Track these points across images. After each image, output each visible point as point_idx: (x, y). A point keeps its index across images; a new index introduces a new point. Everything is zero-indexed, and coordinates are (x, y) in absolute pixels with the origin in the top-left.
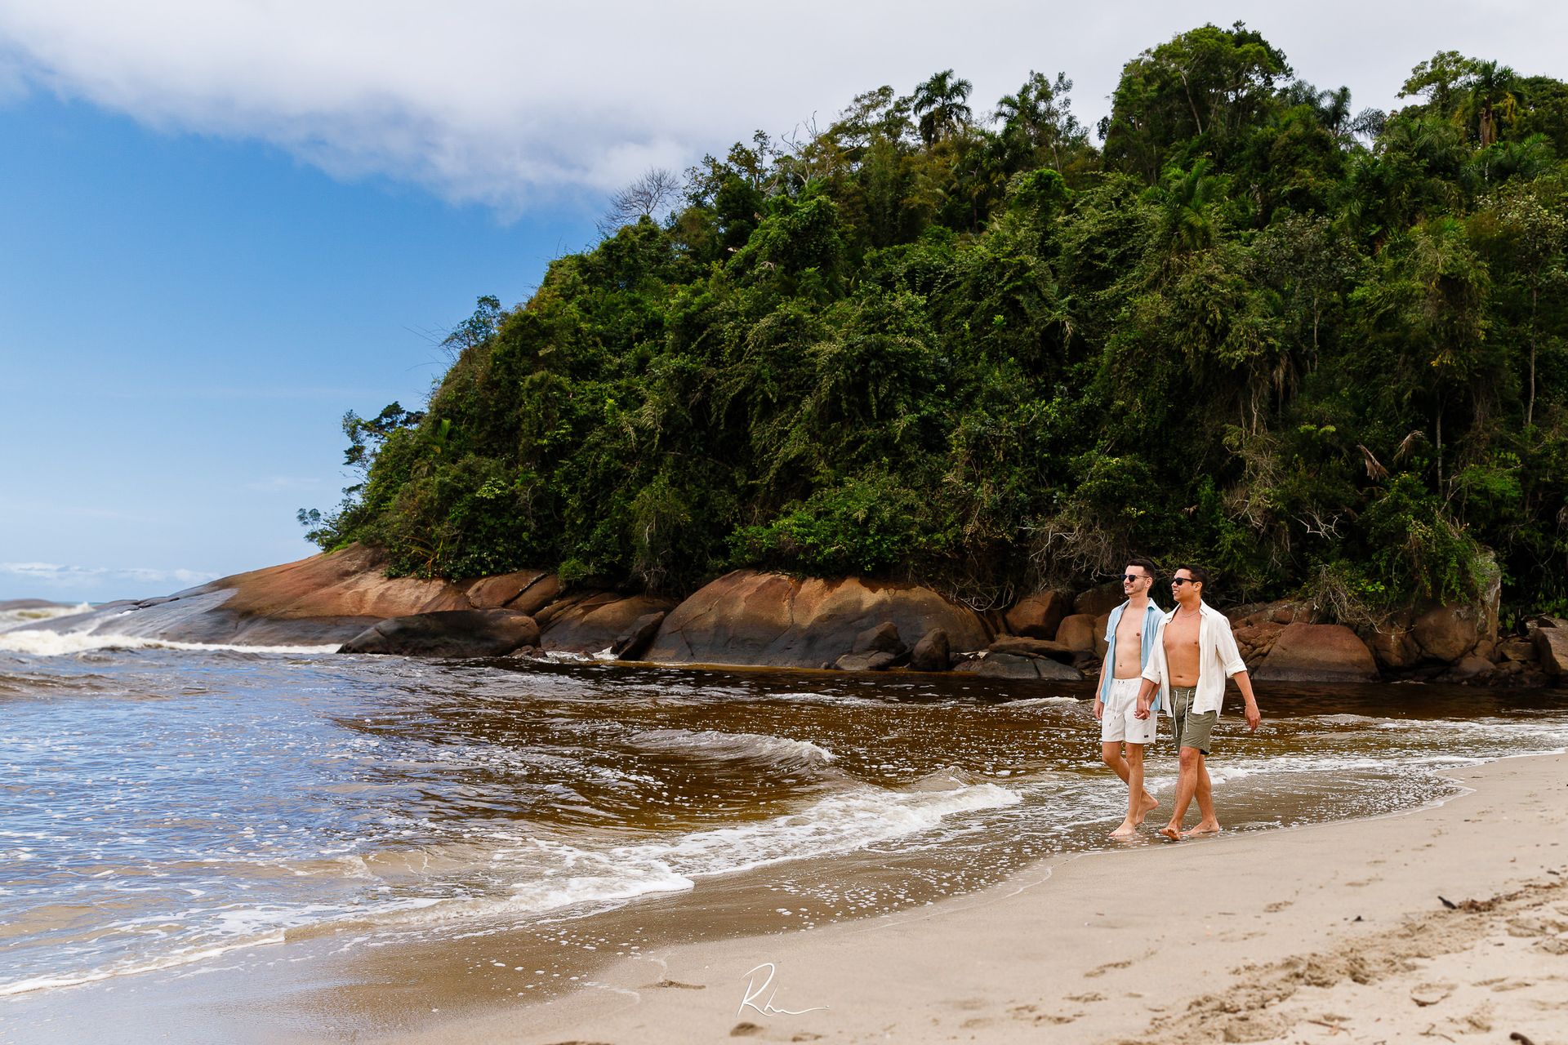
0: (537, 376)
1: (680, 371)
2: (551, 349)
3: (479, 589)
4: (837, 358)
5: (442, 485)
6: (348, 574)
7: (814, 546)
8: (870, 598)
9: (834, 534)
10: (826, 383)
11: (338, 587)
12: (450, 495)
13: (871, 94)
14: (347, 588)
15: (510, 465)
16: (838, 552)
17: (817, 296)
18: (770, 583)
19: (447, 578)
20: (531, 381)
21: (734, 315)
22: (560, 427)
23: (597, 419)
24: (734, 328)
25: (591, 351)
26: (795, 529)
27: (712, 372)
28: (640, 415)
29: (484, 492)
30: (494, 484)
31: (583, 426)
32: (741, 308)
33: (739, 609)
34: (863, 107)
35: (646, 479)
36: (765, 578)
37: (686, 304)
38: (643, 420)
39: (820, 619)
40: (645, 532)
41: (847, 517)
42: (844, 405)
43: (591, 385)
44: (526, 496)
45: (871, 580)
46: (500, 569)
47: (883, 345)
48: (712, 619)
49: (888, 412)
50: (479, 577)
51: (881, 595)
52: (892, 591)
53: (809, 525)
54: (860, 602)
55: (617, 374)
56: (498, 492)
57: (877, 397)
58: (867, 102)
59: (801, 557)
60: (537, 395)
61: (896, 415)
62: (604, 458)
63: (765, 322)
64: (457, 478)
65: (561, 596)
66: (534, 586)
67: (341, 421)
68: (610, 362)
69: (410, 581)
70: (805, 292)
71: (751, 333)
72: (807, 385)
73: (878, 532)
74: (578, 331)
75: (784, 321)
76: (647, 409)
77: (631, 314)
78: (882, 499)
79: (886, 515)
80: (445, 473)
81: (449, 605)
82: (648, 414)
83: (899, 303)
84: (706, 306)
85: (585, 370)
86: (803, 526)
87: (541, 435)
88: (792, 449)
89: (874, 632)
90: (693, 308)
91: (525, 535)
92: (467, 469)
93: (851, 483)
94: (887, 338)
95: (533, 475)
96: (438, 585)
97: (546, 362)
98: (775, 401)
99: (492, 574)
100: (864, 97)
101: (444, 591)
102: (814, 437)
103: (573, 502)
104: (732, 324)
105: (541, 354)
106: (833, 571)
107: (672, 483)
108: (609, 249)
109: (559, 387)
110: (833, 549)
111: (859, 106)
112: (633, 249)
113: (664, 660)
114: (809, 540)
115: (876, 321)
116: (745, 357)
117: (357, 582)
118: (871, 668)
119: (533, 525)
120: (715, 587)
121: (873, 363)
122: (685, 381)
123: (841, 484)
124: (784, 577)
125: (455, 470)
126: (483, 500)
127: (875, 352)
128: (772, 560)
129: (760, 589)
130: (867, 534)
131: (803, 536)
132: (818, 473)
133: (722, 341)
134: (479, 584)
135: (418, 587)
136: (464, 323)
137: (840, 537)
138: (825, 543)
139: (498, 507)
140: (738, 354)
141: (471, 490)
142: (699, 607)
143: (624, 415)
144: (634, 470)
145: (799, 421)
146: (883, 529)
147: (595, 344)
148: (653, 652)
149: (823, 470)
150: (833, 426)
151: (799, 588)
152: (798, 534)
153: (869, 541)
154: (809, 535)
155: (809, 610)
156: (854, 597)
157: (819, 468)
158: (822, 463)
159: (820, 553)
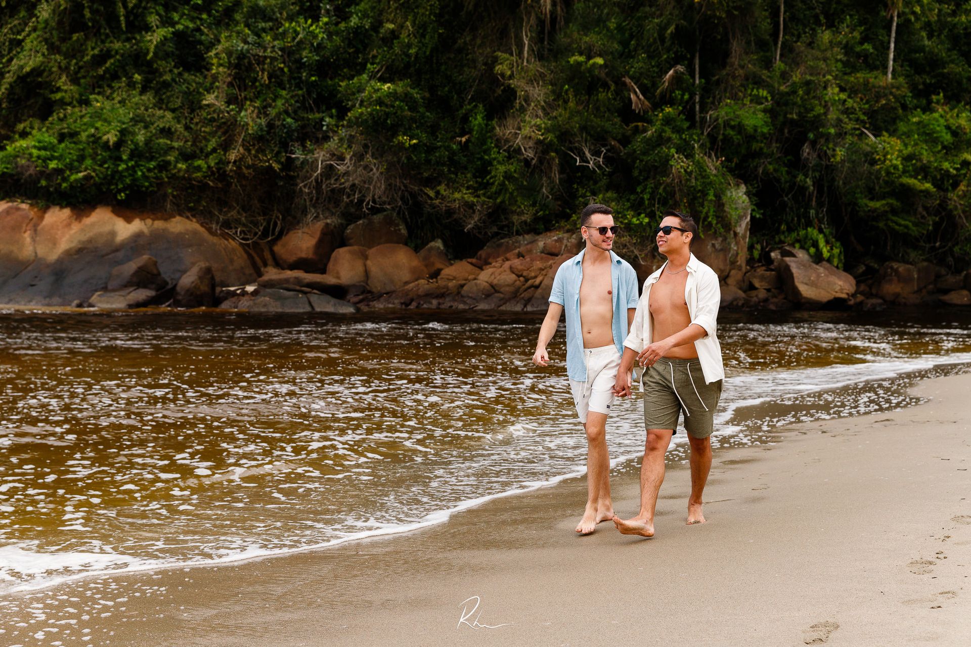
7: (58, 171)
8: (124, 229)
9: (81, 158)
16: (87, 178)
18: (7, 211)
26: (35, 152)
39: (68, 253)
41: (95, 140)
42: (87, 14)
45: (125, 210)
49: (138, 24)
51: (137, 225)
52: (149, 221)
53: (51, 147)
54: (113, 234)
57: (125, 6)
59: (43, 183)
61: (148, 28)
73: (132, 156)
78: (135, 120)
79: (141, 138)
86: (45, 148)
88: (27, 61)
89: (131, 267)
93: (98, 102)
106: (81, 199)
110: (81, 175)
114: (53, 165)
118: (130, 306)
123: (87, 103)
124: (24, 206)
130: (120, 159)
131: (45, 159)
132: (59, 89)
137: (88, 162)
138: (72, 168)
145: (35, 29)
146: (136, 154)
149: (65, 86)
150: (75, 37)
151: (42, 218)
152: (39, 157)
153: (122, 167)
154: (52, 158)
155: (54, 243)
156: (107, 228)
157: (60, 84)
158: (64, 78)
159: (65, 179)
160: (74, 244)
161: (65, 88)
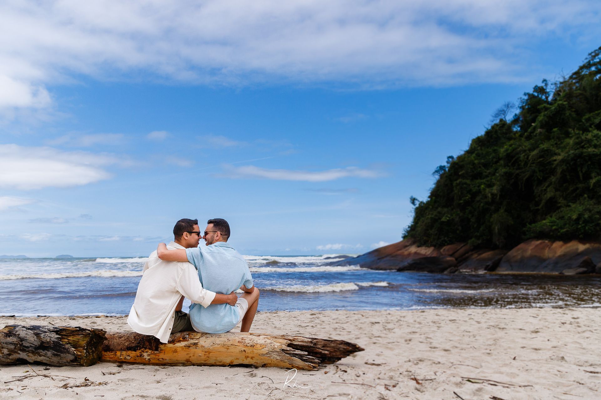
0: (458, 181)
1: (506, 173)
2: (463, 172)
3: (444, 250)
4: (563, 161)
5: (431, 218)
6: (406, 246)
7: (556, 229)
8: (581, 247)
9: (565, 224)
10: (559, 170)
11: (403, 250)
12: (434, 221)
13: (595, 51)
14: (406, 250)
15: (452, 209)
16: (567, 231)
17: (559, 138)
18: (541, 243)
19: (435, 246)
20: (456, 183)
21: (525, 151)
22: (467, 196)
23: (479, 192)
24: (524, 156)
25: (479, 169)
26: (548, 224)
27: (518, 171)
28: (492, 190)
29: (443, 219)
30: (447, 216)
31: (474, 195)
32: (527, 148)
33: (529, 253)
34: (592, 56)
35: (497, 210)
36: (539, 242)
37: (507, 150)
38: (493, 191)
39: (560, 256)
40: (496, 229)
41: (570, 218)
42: (568, 177)
43: (478, 181)
44: (457, 219)
45: (583, 241)
46: (451, 243)
47: (582, 153)
48: (519, 257)
49: (587, 177)
50: (444, 245)
51: (587, 246)
52: (593, 244)
53: (554, 222)
54: (577, 249)
55: (487, 176)
56: (448, 218)
57: (582, 172)
58: (593, 54)
59: (551, 234)
60: (458, 187)
61: (591, 178)
62: (482, 205)
63: (535, 152)
64: (436, 216)
65: (472, 250)
66: (462, 248)
67: (409, 200)
68: (486, 172)
69: (424, 248)
70: (553, 138)
71: (530, 157)
72: (553, 172)
73: (584, 222)
74: (474, 164)
75: (543, 150)
76: (495, 188)
77: (494, 154)
78: (585, 210)
79: (586, 216)
80: (432, 214)
81: (435, 255)
82: (495, 190)
83: (590, 136)
84: (514, 149)
85: (477, 176)
86: (552, 222)
87: (460, 199)
88: (549, 195)
89: (581, 260)
90: (509, 151)
91: (458, 232)
92: (439, 213)
93: (573, 206)
94: (585, 150)
95: (459, 212)
96: (432, 249)
97: (463, 176)
98: (541, 178)
99: (448, 244)
100: (592, 53)
101: (434, 250)
102: (557, 190)
103: (473, 220)
104: (524, 154)
105: (460, 173)
106: (566, 238)
107: (506, 211)
108: (488, 133)
109: (466, 183)
110: (565, 230)
111: (590, 56)
112: (496, 132)
113: (503, 271)
114: (554, 228)
115: (580, 144)
116: (529, 165)
117: (409, 249)
118: (577, 274)
119: (460, 228)
120: (521, 246)
121: (578, 160)
122: (508, 176)
123: (569, 206)
124: (547, 241)
125: (435, 213)
126: (443, 222)
127: (580, 156)
128: (541, 235)
129: (537, 246)
130: (579, 224)
131: (552, 226)
132: (560, 203)
133: (520, 161)
134: (445, 248)
135: (426, 249)
136: (438, 167)
137: (567, 226)
138: (561, 228)
139: (449, 223)
140: (526, 164)
141: (440, 219)
142: (515, 253)
143: (487, 190)
144: (493, 208)
145: (550, 184)
146: (586, 222)
147: (480, 167)
148: (498, 269)
149: (561, 201)
150: (565, 185)
151: (552, 245)
152: (549, 225)
153: (580, 226)
154: (554, 225)
155: (555, 253)
156: (575, 247)
157: (560, 201)
158: (561, 199)
159: (559, 232)
160: (562, 253)
161: (562, 202)
